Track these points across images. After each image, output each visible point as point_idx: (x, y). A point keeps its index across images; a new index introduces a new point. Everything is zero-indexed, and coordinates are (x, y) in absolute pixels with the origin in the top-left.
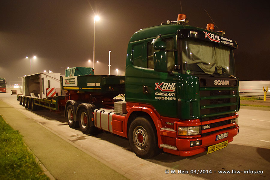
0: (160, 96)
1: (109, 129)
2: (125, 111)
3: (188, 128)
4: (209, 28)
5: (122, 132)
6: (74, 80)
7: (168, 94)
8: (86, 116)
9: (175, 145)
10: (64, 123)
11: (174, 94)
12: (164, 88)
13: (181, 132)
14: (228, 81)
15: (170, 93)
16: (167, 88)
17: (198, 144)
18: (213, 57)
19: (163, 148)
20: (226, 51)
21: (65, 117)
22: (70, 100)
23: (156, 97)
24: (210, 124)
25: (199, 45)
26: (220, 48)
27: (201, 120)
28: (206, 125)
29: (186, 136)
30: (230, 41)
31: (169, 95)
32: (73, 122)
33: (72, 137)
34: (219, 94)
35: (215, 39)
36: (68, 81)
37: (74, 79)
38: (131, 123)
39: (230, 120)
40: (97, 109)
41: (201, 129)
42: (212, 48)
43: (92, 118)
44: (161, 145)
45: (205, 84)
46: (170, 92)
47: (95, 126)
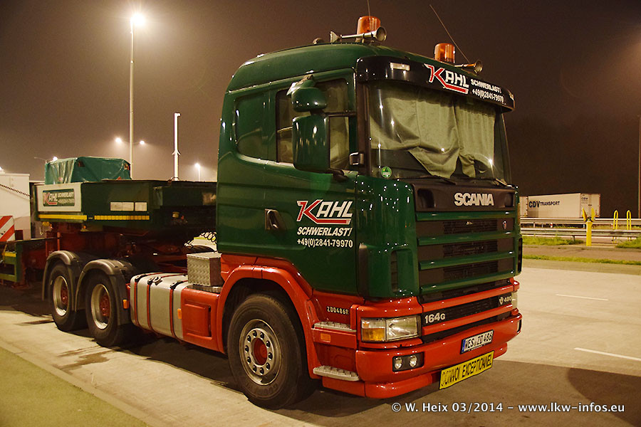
0: (310, 236)
1: (172, 330)
2: (216, 280)
3: (388, 321)
4: (442, 55)
5: (210, 336)
6: (70, 194)
7: (331, 232)
8: (107, 297)
9: (352, 369)
10: (40, 316)
11: (348, 231)
12: (322, 216)
13: (367, 333)
14: (490, 195)
15: (337, 229)
16: (331, 216)
17: (413, 363)
18: (452, 132)
19: (320, 378)
20: (486, 117)
21: (43, 298)
22: (61, 250)
23: (301, 240)
24: (445, 309)
25: (414, 101)
26: (469, 108)
27: (422, 299)
28: (435, 312)
29: (381, 342)
30: (495, 89)
31: (334, 233)
32: (70, 314)
33: (65, 358)
34: (468, 230)
35: (456, 83)
36: (54, 196)
37: (72, 190)
38: (233, 312)
39: (497, 298)
40: (140, 276)
41: (422, 324)
42: (447, 108)
43: (125, 301)
44: (315, 370)
45: (430, 204)
46: (337, 226)
47: (134, 321)
